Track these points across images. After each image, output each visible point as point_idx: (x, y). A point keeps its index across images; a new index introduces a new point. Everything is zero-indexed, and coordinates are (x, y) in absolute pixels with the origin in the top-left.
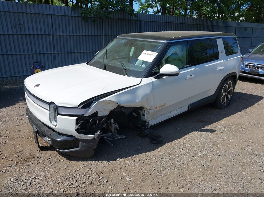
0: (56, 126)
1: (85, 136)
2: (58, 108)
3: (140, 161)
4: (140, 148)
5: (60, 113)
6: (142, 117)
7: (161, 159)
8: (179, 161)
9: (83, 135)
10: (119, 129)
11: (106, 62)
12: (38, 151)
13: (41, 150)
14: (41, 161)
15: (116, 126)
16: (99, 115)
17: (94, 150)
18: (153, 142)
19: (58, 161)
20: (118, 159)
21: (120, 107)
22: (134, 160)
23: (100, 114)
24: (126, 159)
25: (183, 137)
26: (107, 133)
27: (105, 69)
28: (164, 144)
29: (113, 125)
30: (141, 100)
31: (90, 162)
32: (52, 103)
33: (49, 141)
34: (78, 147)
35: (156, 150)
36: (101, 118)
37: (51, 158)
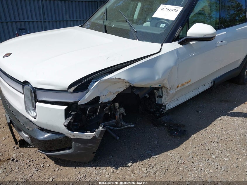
0: (35, 118)
1: (81, 134)
2: (36, 91)
3: (163, 167)
4: (157, 143)
5: (40, 98)
6: (157, 99)
7: (192, 164)
8: (219, 167)
9: (77, 133)
10: (125, 114)
11: (107, 23)
12: (15, 148)
13: (20, 147)
14: (17, 168)
15: (122, 110)
16: (101, 101)
17: (94, 153)
18: (174, 134)
19: (42, 166)
20: (129, 164)
21: (132, 88)
22: (153, 165)
23: (103, 100)
24: (141, 163)
25: (211, 126)
26: (109, 121)
27: (106, 32)
28: (189, 137)
29: (118, 110)
30: (163, 75)
31: (88, 168)
32: (26, 83)
33: (28, 138)
34: (70, 148)
35: (180, 147)
36: (104, 105)
37: (33, 160)
